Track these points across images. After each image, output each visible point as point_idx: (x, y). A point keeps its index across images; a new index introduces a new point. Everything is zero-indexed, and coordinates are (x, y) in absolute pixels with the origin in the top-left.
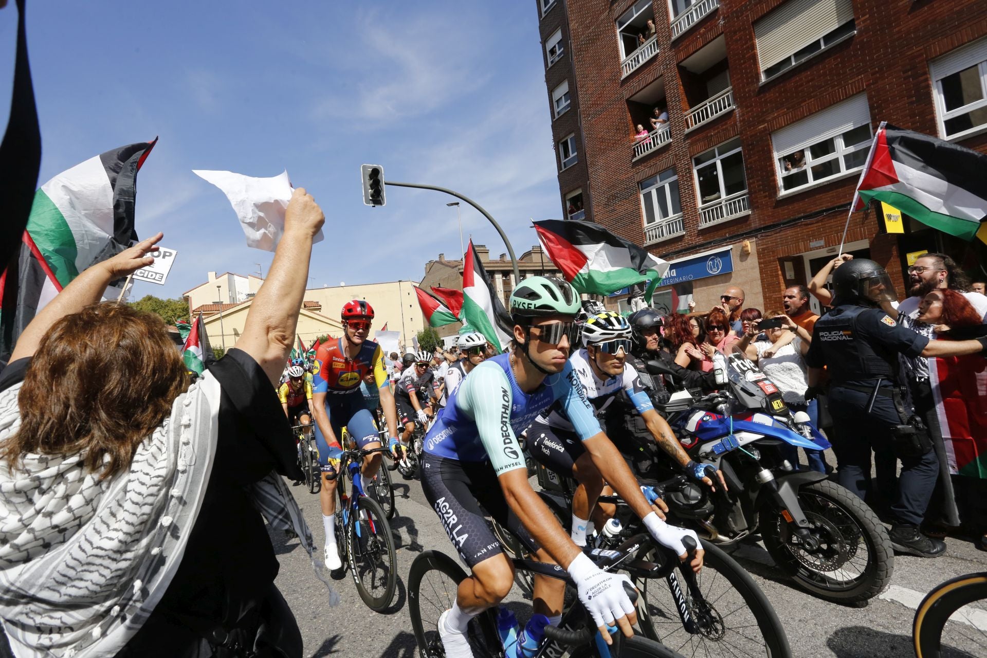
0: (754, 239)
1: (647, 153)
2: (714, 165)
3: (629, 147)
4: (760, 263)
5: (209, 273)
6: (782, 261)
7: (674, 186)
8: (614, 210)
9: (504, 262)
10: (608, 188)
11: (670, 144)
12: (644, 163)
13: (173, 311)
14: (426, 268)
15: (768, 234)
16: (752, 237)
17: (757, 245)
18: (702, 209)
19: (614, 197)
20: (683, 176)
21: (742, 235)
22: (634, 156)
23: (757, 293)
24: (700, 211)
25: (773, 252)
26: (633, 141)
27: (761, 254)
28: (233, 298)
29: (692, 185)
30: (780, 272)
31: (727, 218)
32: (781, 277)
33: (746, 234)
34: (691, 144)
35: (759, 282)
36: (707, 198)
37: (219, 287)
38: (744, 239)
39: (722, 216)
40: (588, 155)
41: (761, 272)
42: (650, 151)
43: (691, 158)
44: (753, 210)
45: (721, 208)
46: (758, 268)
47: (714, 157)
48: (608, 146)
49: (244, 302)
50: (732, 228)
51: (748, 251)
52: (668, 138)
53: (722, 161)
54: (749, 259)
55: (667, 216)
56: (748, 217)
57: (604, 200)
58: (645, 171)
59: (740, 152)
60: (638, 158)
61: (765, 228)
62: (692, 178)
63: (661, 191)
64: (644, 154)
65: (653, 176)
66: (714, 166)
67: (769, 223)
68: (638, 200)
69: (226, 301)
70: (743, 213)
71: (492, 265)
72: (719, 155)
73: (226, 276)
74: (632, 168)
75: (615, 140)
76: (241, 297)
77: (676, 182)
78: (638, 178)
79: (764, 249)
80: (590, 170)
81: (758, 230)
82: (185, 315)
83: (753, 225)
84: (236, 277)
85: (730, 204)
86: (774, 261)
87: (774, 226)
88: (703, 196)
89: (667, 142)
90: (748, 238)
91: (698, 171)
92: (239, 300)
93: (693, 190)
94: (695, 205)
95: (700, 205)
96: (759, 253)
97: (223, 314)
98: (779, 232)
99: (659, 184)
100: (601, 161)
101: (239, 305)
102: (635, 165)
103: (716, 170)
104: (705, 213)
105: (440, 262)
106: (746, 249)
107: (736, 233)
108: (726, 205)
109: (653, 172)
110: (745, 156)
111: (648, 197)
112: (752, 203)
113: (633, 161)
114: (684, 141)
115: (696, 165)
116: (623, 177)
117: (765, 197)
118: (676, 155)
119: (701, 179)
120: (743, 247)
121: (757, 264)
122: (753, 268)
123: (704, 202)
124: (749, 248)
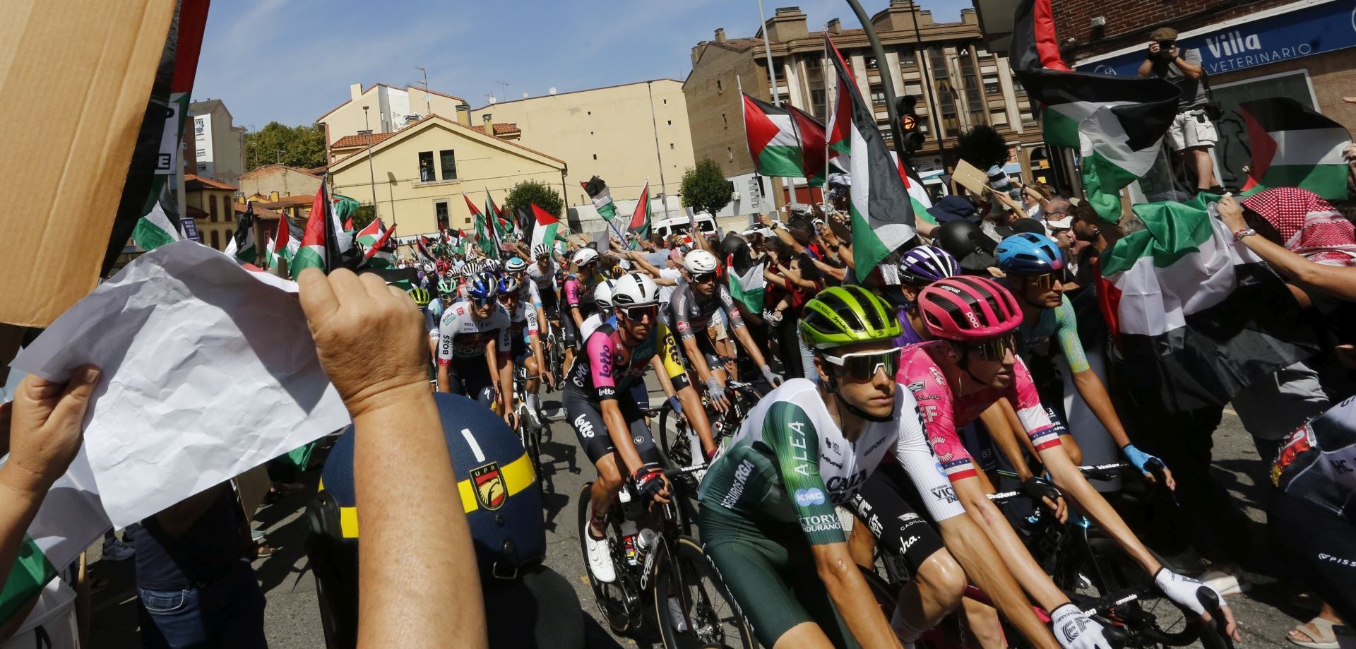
5: (352, 86)
9: (838, 35)
13: (304, 144)
14: (693, 56)
28: (387, 124)
37: (366, 108)
49: (403, 130)
69: (377, 130)
71: (815, 41)
73: (376, 89)
76: (399, 122)
82: (320, 150)
84: (390, 90)
92: (396, 126)
97: (374, 150)
101: (395, 134)
105: (717, 44)
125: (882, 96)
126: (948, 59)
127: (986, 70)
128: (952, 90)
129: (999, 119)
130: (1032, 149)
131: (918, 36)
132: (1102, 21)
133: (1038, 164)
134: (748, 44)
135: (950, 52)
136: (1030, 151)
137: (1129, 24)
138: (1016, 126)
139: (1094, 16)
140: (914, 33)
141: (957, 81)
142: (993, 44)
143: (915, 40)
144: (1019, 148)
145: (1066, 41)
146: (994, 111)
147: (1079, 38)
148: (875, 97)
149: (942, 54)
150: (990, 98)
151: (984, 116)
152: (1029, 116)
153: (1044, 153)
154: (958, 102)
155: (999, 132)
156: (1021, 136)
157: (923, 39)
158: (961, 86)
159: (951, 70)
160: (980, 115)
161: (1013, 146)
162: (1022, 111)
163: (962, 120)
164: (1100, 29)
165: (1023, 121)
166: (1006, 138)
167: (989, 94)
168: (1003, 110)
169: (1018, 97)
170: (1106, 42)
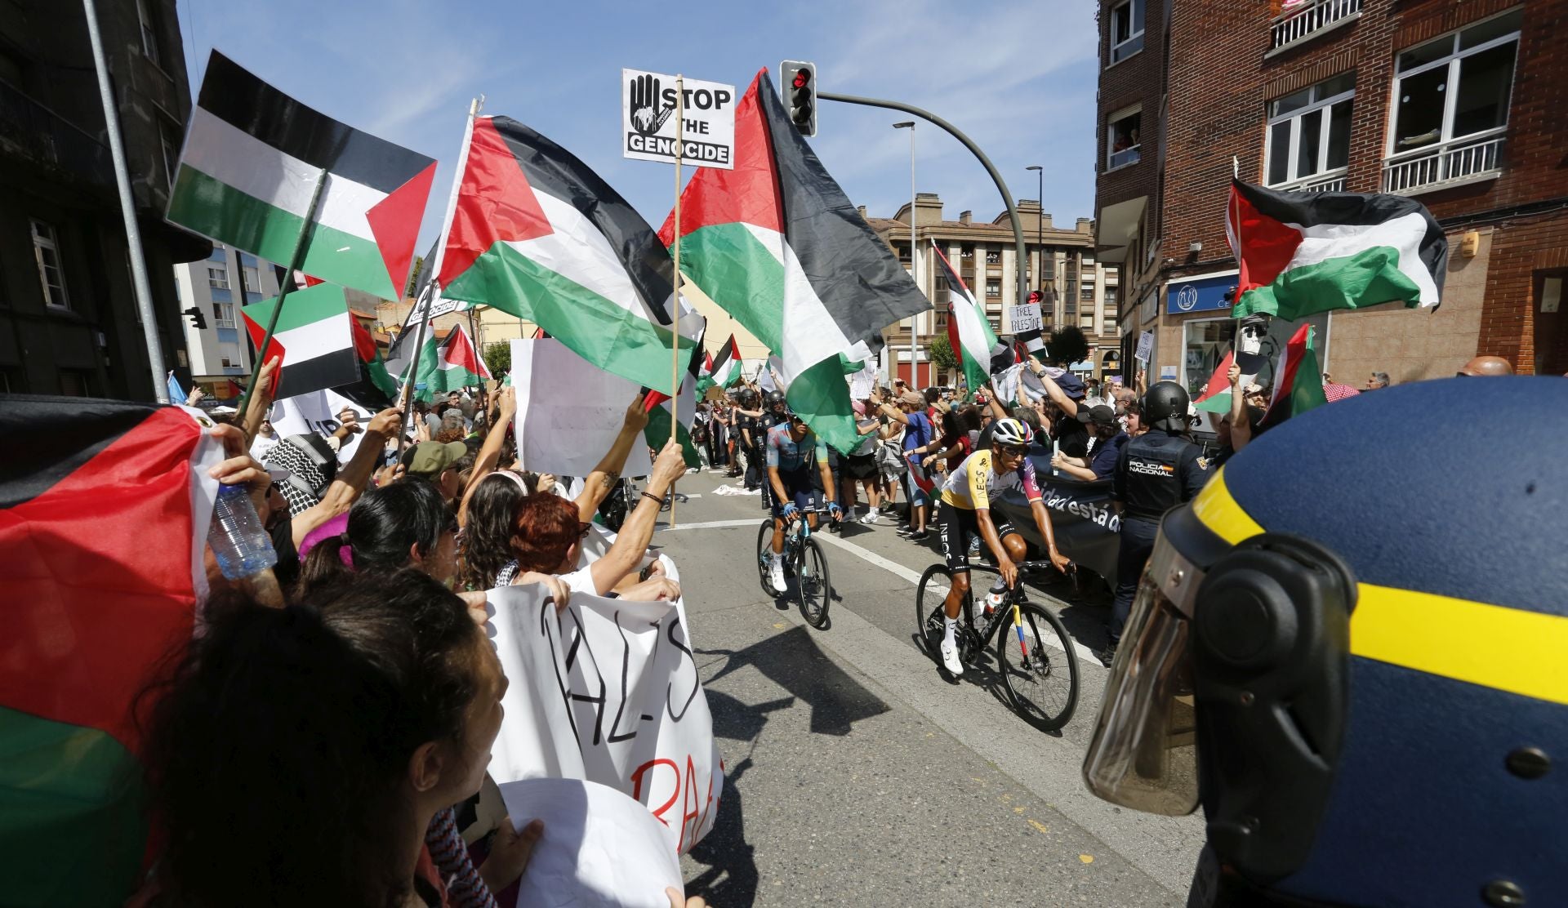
0: (1492, 230)
1: (1300, 40)
2: (1445, 69)
3: (1264, 28)
4: (1490, 278)
6: (1539, 277)
7: (1342, 113)
8: (1207, 154)
9: (967, 226)
10: (1204, 110)
11: (1354, 24)
12: (1288, 61)
15: (1526, 220)
16: (1487, 224)
17: (1495, 241)
18: (1391, 164)
19: (1213, 128)
20: (1367, 92)
21: (1467, 219)
22: (1273, 46)
23: (1467, 334)
24: (1387, 164)
25: (1527, 257)
26: (1274, 14)
27: (1496, 260)
29: (1383, 113)
30: (1530, 299)
31: (1442, 182)
32: (1529, 308)
33: (1476, 217)
34: (1403, 24)
35: (1478, 314)
36: (1409, 140)
38: (1469, 227)
39: (1433, 178)
40: (1173, 41)
41: (1488, 295)
42: (1308, 37)
43: (1394, 54)
44: (1506, 170)
45: (1435, 162)
46: (1483, 287)
47: (1449, 52)
48: (1219, 24)
50: (1447, 205)
51: (1472, 251)
52: (1353, 10)
53: (1466, 64)
54: (1469, 267)
55: (1313, 170)
56: (1492, 182)
57: (1190, 133)
58: (1289, 78)
59: (1516, 41)
60: (1278, 50)
61: (1523, 209)
62: (1385, 98)
63: (1311, 123)
64: (1293, 43)
65: (1303, 89)
66: (1442, 74)
67: (1533, 199)
68: (1260, 138)
70: (1482, 175)
71: (946, 230)
72: (1462, 48)
74: (1262, 71)
75: (1237, 11)
77: (1350, 103)
78: (1268, 92)
79: (1506, 251)
80: (1173, 72)
81: (1504, 212)
83: (1497, 201)
85: (1458, 155)
86: (1525, 275)
87: (1546, 205)
88: (1400, 135)
89: (1350, 17)
90: (1477, 227)
91: (1404, 83)
93: (1382, 123)
94: (1379, 152)
95: (1389, 153)
96: (1494, 258)
98: (1554, 219)
99: (1312, 107)
100: (1198, 56)
102: (1268, 64)
103: (1445, 83)
104: (1395, 171)
106: (1468, 247)
107: (1454, 215)
108: (1448, 157)
109: (1304, 81)
110: (1522, 51)
111: (1282, 133)
112: (1506, 156)
113: (1266, 57)
114: (1390, 15)
115: (1402, 70)
116: (1239, 89)
117: (1543, 144)
118: (1363, 47)
119: (1406, 99)
120: (1462, 244)
121: (1483, 279)
122: (1470, 286)
123: (1398, 149)
124: (1475, 247)
125: (996, 289)
126: (1057, 262)
127: (1086, 277)
128: (1055, 291)
129: (1087, 322)
130: (1107, 351)
131: (1040, 238)
132: (1199, 247)
133: (1108, 365)
134: (886, 225)
135: (1061, 256)
136: (1104, 352)
137: (1218, 253)
138: (1099, 330)
139: (1193, 242)
140: (1038, 234)
141: (1060, 284)
142: (1102, 255)
143: (1037, 241)
144: (1096, 349)
145: (1165, 261)
146: (1084, 315)
147: (1177, 260)
148: (989, 289)
149: (1053, 257)
150: (1083, 303)
151: (1075, 318)
152: (1113, 322)
153: (1115, 356)
154: (1057, 303)
155: (1085, 333)
156: (1100, 339)
157: (1044, 242)
158: (1063, 289)
159: (1057, 273)
160: (1072, 316)
161: (1093, 347)
162: (1107, 318)
163: (1057, 319)
164: (1195, 254)
165: (1105, 326)
166: (1090, 339)
167: (1083, 299)
168: (1091, 315)
169: (1107, 305)
170: (1197, 266)
